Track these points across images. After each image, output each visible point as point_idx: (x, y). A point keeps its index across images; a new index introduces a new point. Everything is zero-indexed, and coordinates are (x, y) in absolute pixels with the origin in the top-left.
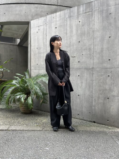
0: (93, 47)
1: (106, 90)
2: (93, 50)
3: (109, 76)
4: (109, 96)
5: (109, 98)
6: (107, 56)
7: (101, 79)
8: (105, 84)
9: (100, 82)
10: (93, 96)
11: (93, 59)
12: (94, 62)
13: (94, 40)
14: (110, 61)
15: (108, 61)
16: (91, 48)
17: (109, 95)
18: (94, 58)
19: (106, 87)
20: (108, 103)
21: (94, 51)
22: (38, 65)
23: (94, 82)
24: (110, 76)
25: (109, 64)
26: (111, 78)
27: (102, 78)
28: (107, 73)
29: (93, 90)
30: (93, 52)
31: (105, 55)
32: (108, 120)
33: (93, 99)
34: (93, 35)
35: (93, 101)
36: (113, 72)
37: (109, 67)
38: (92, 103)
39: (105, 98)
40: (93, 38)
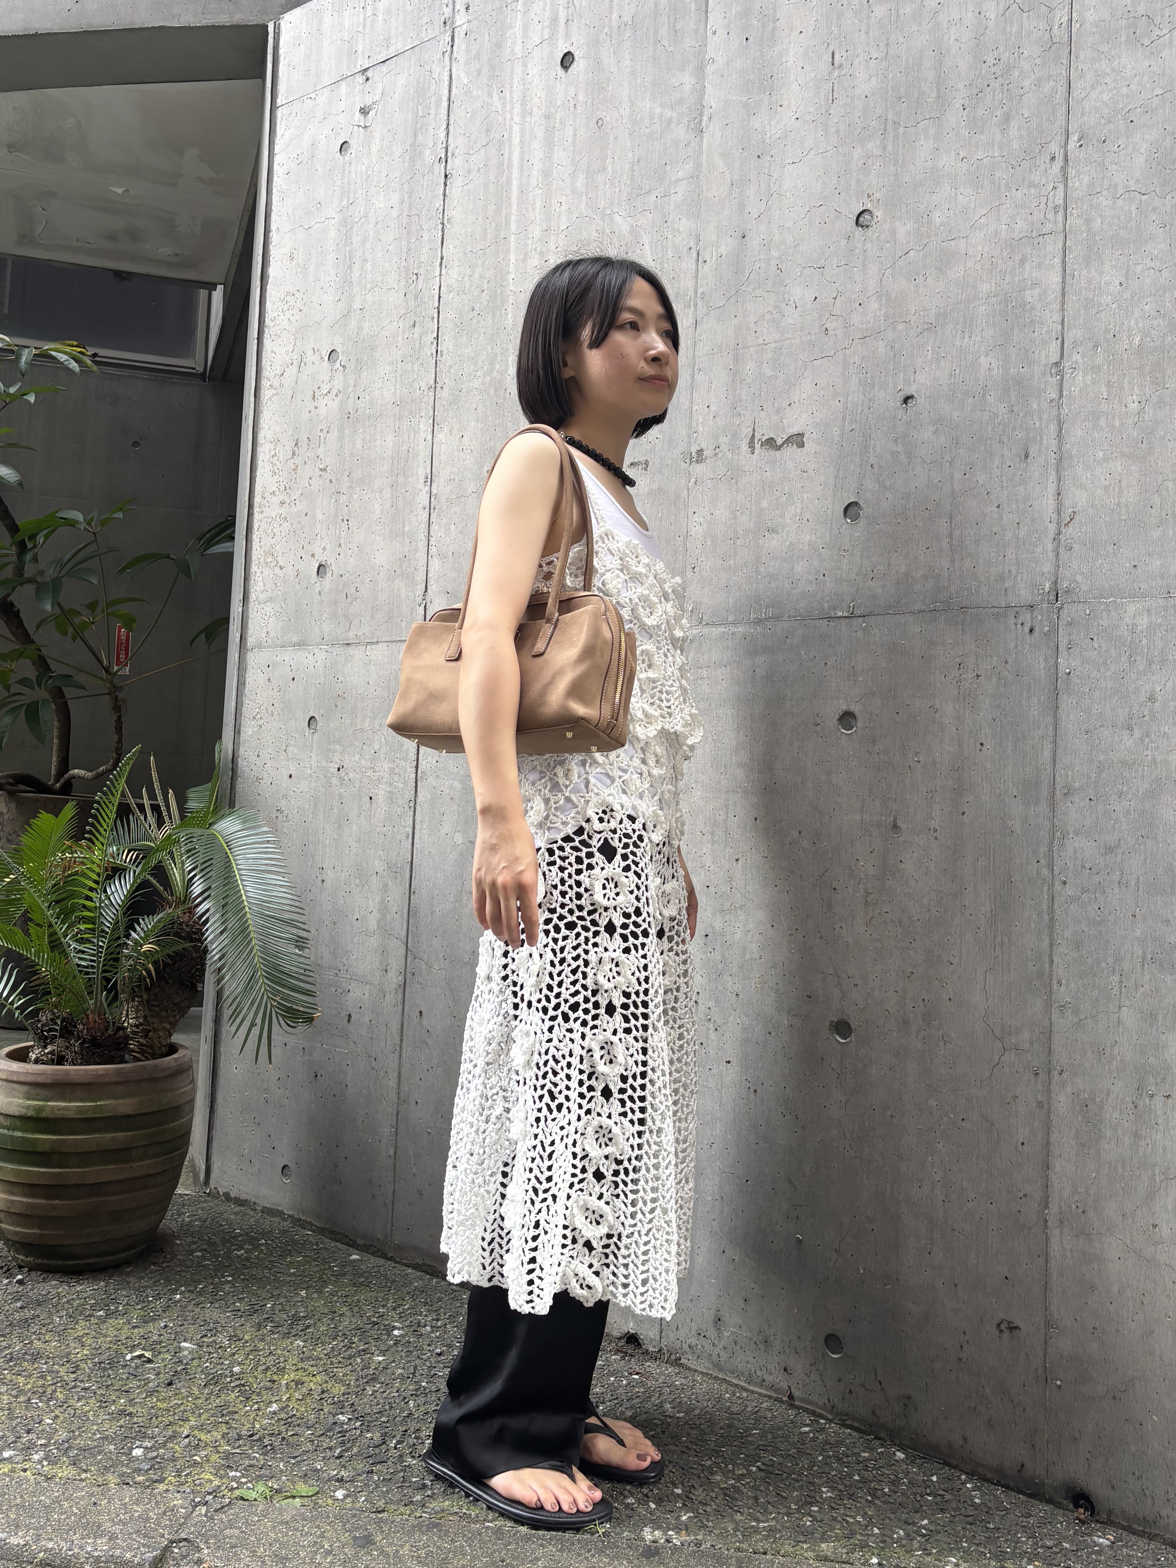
0: (1055, 278)
2: (1052, 318)
10: (1058, 1042)
13: (1072, 172)
16: (1030, 295)
22: (328, 581)
34: (1060, 97)
40: (1055, 148)
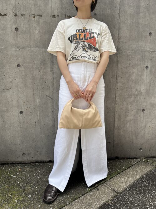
1: (141, 94)
3: (147, 67)
4: (146, 106)
5: (145, 109)
6: (146, 25)
7: (133, 73)
8: (140, 83)
9: (130, 79)
10: (116, 108)
11: (119, 29)
12: (120, 35)
14: (150, 37)
15: (147, 36)
17: (144, 104)
18: (122, 25)
19: (140, 90)
20: (142, 119)
21: (121, 9)
23: (119, 79)
24: (149, 67)
25: (149, 42)
26: (151, 71)
27: (135, 70)
28: (144, 61)
29: (117, 98)
30: (119, 13)
31: (143, 21)
32: (141, 149)
33: (117, 116)
35: (116, 120)
36: (154, 59)
37: (149, 50)
38: (114, 123)
39: (138, 110)
